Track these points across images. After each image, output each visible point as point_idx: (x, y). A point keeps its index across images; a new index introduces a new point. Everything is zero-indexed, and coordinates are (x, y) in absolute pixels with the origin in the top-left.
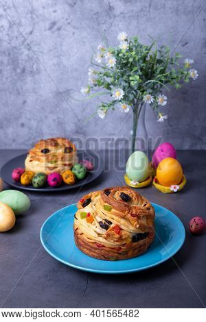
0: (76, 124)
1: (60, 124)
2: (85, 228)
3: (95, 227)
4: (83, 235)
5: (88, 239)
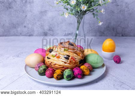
2: (57, 61)
3: (62, 59)
4: (56, 65)
5: (60, 66)
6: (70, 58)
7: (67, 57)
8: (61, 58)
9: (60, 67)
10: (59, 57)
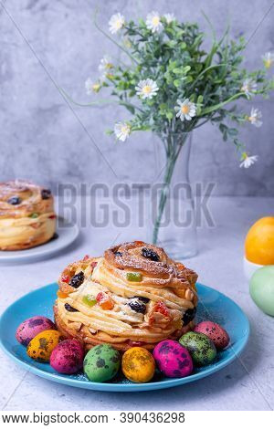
0: (67, 160)
1: (43, 160)
2: (102, 319)
3: (121, 313)
4: (101, 334)
5: (114, 336)
6: (151, 306)
7: (141, 303)
8: (119, 310)
9: (114, 340)
10: (109, 306)
